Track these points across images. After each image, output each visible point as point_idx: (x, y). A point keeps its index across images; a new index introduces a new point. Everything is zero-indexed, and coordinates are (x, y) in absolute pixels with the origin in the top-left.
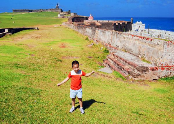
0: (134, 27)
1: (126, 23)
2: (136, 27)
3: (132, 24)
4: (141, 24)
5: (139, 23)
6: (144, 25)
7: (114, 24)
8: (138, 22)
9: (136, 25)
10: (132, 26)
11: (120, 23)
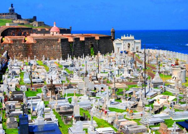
0: (118, 46)
1: (97, 38)
2: (122, 45)
3: (113, 40)
4: (133, 40)
5: (128, 38)
6: (139, 41)
7: (62, 40)
8: (126, 36)
9: (122, 41)
10: (114, 43)
11: (79, 39)
